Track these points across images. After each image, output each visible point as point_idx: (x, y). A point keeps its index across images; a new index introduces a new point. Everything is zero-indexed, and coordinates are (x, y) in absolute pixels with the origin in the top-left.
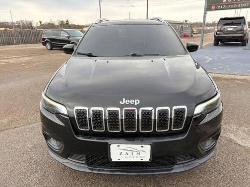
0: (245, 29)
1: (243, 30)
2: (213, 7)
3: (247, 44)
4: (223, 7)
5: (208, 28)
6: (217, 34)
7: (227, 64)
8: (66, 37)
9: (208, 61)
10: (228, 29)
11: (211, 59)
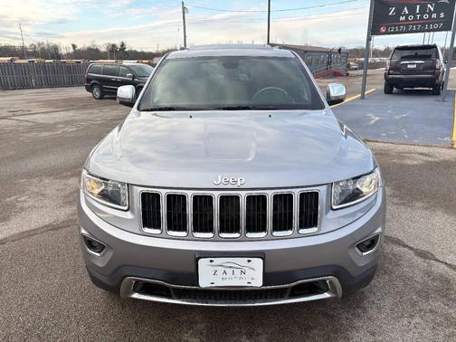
0: (437, 66)
1: (435, 68)
2: (383, 30)
3: (441, 91)
4: (399, 28)
5: (377, 60)
6: (389, 74)
7: (404, 128)
8: (129, 77)
9: (373, 122)
10: (409, 66)
11: (377, 118)
